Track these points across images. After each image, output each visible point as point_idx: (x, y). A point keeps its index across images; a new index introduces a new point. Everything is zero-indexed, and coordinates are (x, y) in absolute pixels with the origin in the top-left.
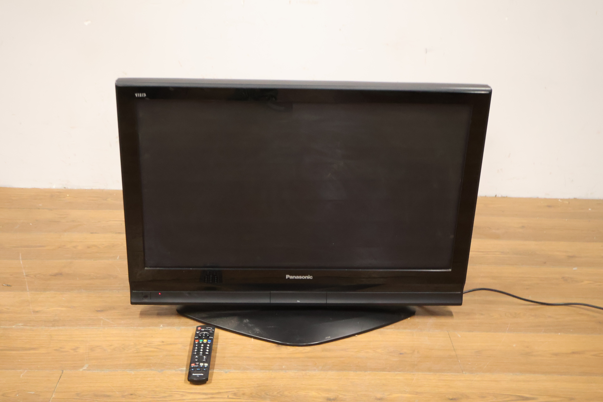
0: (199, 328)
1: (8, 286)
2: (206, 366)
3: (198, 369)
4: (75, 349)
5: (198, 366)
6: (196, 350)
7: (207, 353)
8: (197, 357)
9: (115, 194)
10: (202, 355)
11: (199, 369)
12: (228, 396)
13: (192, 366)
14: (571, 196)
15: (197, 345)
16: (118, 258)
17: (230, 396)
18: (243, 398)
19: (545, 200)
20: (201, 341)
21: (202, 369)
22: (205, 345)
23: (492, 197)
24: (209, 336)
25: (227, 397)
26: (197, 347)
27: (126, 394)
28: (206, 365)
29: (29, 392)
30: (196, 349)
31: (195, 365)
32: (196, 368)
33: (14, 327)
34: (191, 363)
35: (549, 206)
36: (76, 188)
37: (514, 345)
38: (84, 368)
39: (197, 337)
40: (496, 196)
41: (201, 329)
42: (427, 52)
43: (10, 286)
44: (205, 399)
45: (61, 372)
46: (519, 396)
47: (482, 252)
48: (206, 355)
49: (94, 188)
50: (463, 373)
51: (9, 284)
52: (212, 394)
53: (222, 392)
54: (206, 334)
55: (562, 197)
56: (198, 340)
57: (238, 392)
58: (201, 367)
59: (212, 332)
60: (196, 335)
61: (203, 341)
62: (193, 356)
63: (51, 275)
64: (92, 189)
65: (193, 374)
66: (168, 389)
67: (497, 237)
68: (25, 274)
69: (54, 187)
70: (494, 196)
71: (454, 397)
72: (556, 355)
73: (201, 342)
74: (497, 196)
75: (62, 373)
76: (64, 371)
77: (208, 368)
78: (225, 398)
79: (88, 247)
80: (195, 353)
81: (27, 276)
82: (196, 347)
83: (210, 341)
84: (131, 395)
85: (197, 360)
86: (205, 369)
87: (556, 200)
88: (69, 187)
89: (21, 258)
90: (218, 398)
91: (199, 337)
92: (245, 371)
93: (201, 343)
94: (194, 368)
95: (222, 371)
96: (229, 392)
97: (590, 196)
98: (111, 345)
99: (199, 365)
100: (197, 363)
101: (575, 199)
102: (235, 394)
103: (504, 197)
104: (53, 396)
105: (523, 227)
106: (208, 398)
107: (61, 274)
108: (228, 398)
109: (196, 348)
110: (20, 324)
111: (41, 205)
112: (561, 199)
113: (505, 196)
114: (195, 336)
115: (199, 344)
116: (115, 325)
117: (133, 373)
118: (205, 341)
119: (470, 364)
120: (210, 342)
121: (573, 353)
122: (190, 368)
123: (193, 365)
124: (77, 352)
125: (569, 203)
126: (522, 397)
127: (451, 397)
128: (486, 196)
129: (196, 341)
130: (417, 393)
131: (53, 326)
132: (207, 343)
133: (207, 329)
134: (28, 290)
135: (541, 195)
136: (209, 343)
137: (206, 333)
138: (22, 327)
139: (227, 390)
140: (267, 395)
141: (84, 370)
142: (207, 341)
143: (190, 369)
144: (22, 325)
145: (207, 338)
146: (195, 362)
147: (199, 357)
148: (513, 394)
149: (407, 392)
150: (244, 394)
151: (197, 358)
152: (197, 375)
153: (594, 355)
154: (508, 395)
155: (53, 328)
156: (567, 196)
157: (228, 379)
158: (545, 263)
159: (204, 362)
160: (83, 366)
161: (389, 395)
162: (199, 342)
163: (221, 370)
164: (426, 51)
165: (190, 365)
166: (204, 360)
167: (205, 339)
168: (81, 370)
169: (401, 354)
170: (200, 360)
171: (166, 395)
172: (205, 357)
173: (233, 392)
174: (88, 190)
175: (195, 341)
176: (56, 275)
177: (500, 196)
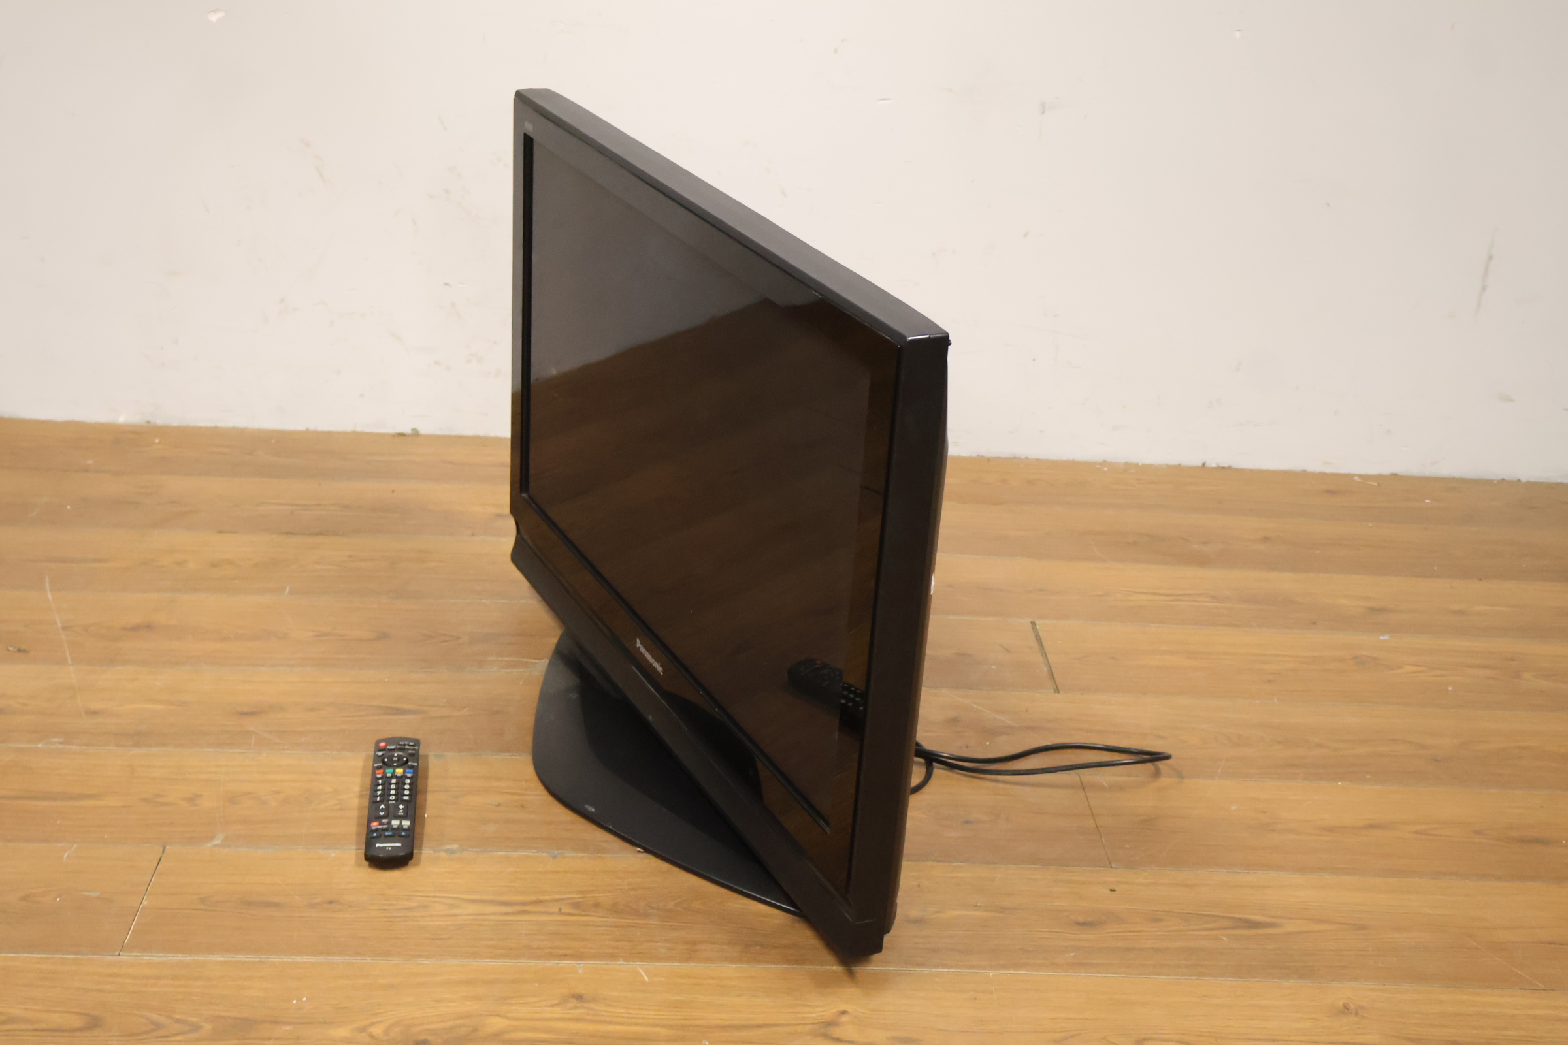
0: (382, 744)
1: (19, 651)
2: (405, 827)
3: (387, 833)
4: (192, 799)
5: (386, 826)
6: (379, 793)
7: (406, 798)
8: (382, 806)
9: (273, 441)
10: (394, 802)
11: (390, 833)
12: (560, 909)
13: (374, 828)
14: (1385, 469)
15: (380, 782)
16: (287, 591)
17: (564, 910)
18: (593, 914)
19: (1323, 476)
20: (389, 772)
21: (396, 834)
22: (401, 780)
23: (1197, 467)
24: (407, 761)
25: (557, 910)
26: (381, 784)
27: (318, 900)
28: (406, 823)
29: (86, 893)
30: (379, 790)
31: (379, 825)
32: (383, 830)
33: (40, 745)
34: (369, 822)
35: (1331, 492)
36: (175, 424)
37: (1234, 808)
38: (217, 842)
39: (380, 764)
40: (1204, 464)
41: (386, 746)
42: (1043, 112)
43: (24, 651)
44: (506, 914)
45: (161, 849)
46: (1240, 919)
47: (1167, 595)
48: (404, 802)
49: (221, 424)
50: (1111, 867)
51: (23, 647)
52: (523, 904)
53: (546, 901)
54: (400, 758)
55: (1363, 471)
56: (381, 771)
57: (582, 900)
58: (395, 829)
59: (414, 752)
60: (377, 758)
61: (394, 771)
62: (374, 804)
63: (125, 629)
64: (216, 428)
65: (377, 845)
66: (417, 891)
67: (1201, 561)
68: (59, 625)
69: (122, 419)
70: (1200, 464)
71: (1090, 919)
72: (1330, 830)
73: (389, 775)
74: (1208, 465)
75: (163, 852)
76: (167, 847)
77: (411, 830)
78: (551, 914)
79: (214, 565)
80: (378, 799)
81: (64, 628)
82: (379, 785)
83: (411, 771)
84: (331, 902)
85: (383, 813)
86: (403, 834)
87: (1350, 476)
88: (160, 421)
89: (47, 585)
90: (536, 913)
91: (384, 763)
92: (599, 855)
93: (389, 777)
94: (377, 830)
95: (545, 854)
96: (563, 899)
97: (1430, 471)
98: (277, 792)
99: (389, 823)
100: (385, 821)
101: (1394, 476)
102: (576, 905)
103: (1224, 468)
104: (145, 903)
105: (1266, 539)
106: (513, 914)
107: (149, 627)
108: (560, 912)
109: (380, 787)
110: (56, 740)
111: (90, 462)
112: (1360, 476)
113: (1226, 465)
114: (374, 763)
115: (386, 781)
116: (286, 747)
117: (333, 855)
118: (399, 771)
119: (1127, 846)
120: (410, 773)
121: (1371, 827)
122: (370, 831)
123: (375, 825)
124: (196, 805)
125: (1379, 485)
126: (1246, 921)
127: (1081, 919)
128: (1179, 464)
129: (377, 771)
130: (1002, 909)
131: (137, 745)
132: (404, 777)
133: (401, 745)
134: (70, 662)
135: (1314, 465)
136: (409, 775)
137: (400, 753)
138: (61, 746)
139: (557, 897)
140: (653, 908)
141: (216, 846)
142: (404, 772)
143: (367, 834)
144: (61, 743)
145: (403, 764)
146: (379, 818)
147: (387, 806)
148: (1226, 915)
149: (980, 906)
150: (597, 905)
151: (382, 810)
152: (386, 847)
153: (1416, 832)
154: (1214, 916)
155: (136, 751)
156: (1373, 470)
157: (557, 872)
158: (1314, 623)
159: (401, 818)
160: (212, 838)
161: (938, 912)
162: (384, 773)
163: (542, 852)
164: (1043, 108)
165: (368, 826)
166: (399, 814)
167: (398, 766)
168: (209, 845)
169: (967, 822)
170: (391, 814)
171: (413, 904)
172: (401, 807)
173: (572, 901)
174: (207, 429)
175: (374, 774)
176: (136, 628)
177: (1214, 465)
